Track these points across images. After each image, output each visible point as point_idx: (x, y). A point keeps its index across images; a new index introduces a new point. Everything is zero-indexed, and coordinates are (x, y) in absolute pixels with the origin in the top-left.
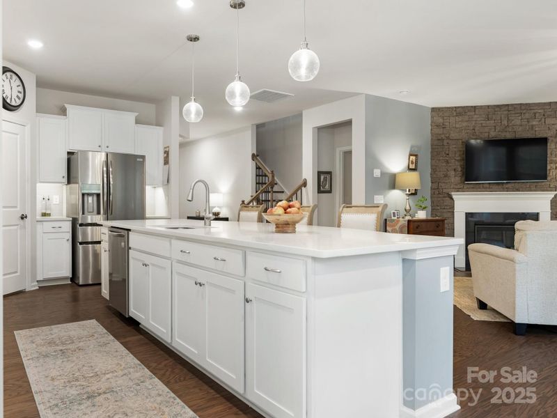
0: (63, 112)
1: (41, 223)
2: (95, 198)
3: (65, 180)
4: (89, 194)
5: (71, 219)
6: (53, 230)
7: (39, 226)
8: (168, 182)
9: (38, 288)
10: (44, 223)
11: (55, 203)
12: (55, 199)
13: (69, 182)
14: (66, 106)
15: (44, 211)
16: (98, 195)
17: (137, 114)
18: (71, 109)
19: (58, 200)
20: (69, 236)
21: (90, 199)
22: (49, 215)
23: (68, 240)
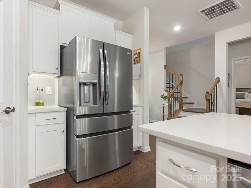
1: (34, 115)
2: (91, 87)
3: (58, 71)
4: (85, 84)
5: (66, 109)
6: (48, 122)
7: (31, 119)
8: (140, 76)
10: (37, 115)
11: (48, 93)
12: (48, 90)
13: (62, 74)
15: (38, 101)
16: (94, 85)
19: (51, 91)
20: (64, 127)
21: (86, 88)
22: (43, 104)
23: (63, 132)
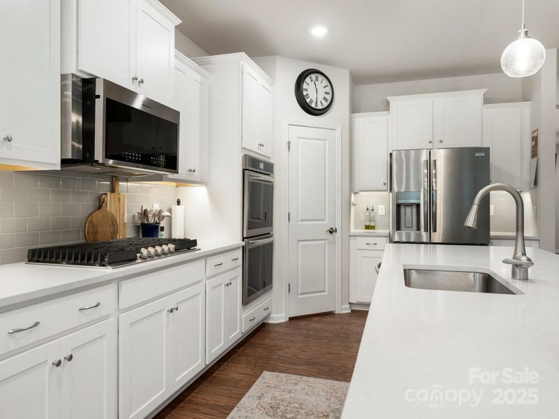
0: (387, 106)
1: (354, 238)
2: (414, 210)
3: (387, 187)
4: (406, 205)
5: (388, 234)
6: (367, 247)
9: (349, 311)
10: (358, 238)
11: (380, 214)
12: (381, 210)
14: (388, 98)
15: (368, 223)
16: (418, 206)
17: (484, 91)
18: (395, 102)
19: (384, 211)
21: (408, 209)
22: (373, 228)
